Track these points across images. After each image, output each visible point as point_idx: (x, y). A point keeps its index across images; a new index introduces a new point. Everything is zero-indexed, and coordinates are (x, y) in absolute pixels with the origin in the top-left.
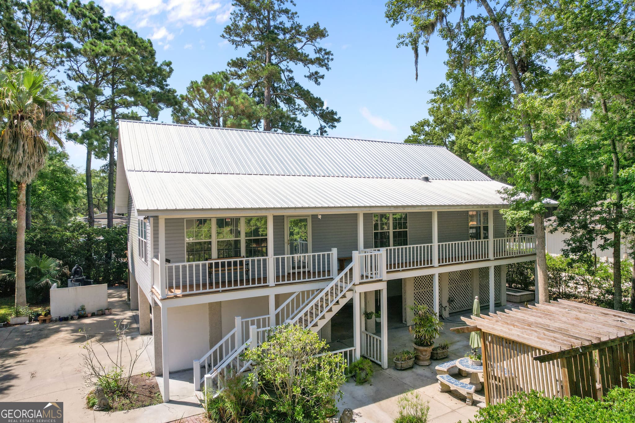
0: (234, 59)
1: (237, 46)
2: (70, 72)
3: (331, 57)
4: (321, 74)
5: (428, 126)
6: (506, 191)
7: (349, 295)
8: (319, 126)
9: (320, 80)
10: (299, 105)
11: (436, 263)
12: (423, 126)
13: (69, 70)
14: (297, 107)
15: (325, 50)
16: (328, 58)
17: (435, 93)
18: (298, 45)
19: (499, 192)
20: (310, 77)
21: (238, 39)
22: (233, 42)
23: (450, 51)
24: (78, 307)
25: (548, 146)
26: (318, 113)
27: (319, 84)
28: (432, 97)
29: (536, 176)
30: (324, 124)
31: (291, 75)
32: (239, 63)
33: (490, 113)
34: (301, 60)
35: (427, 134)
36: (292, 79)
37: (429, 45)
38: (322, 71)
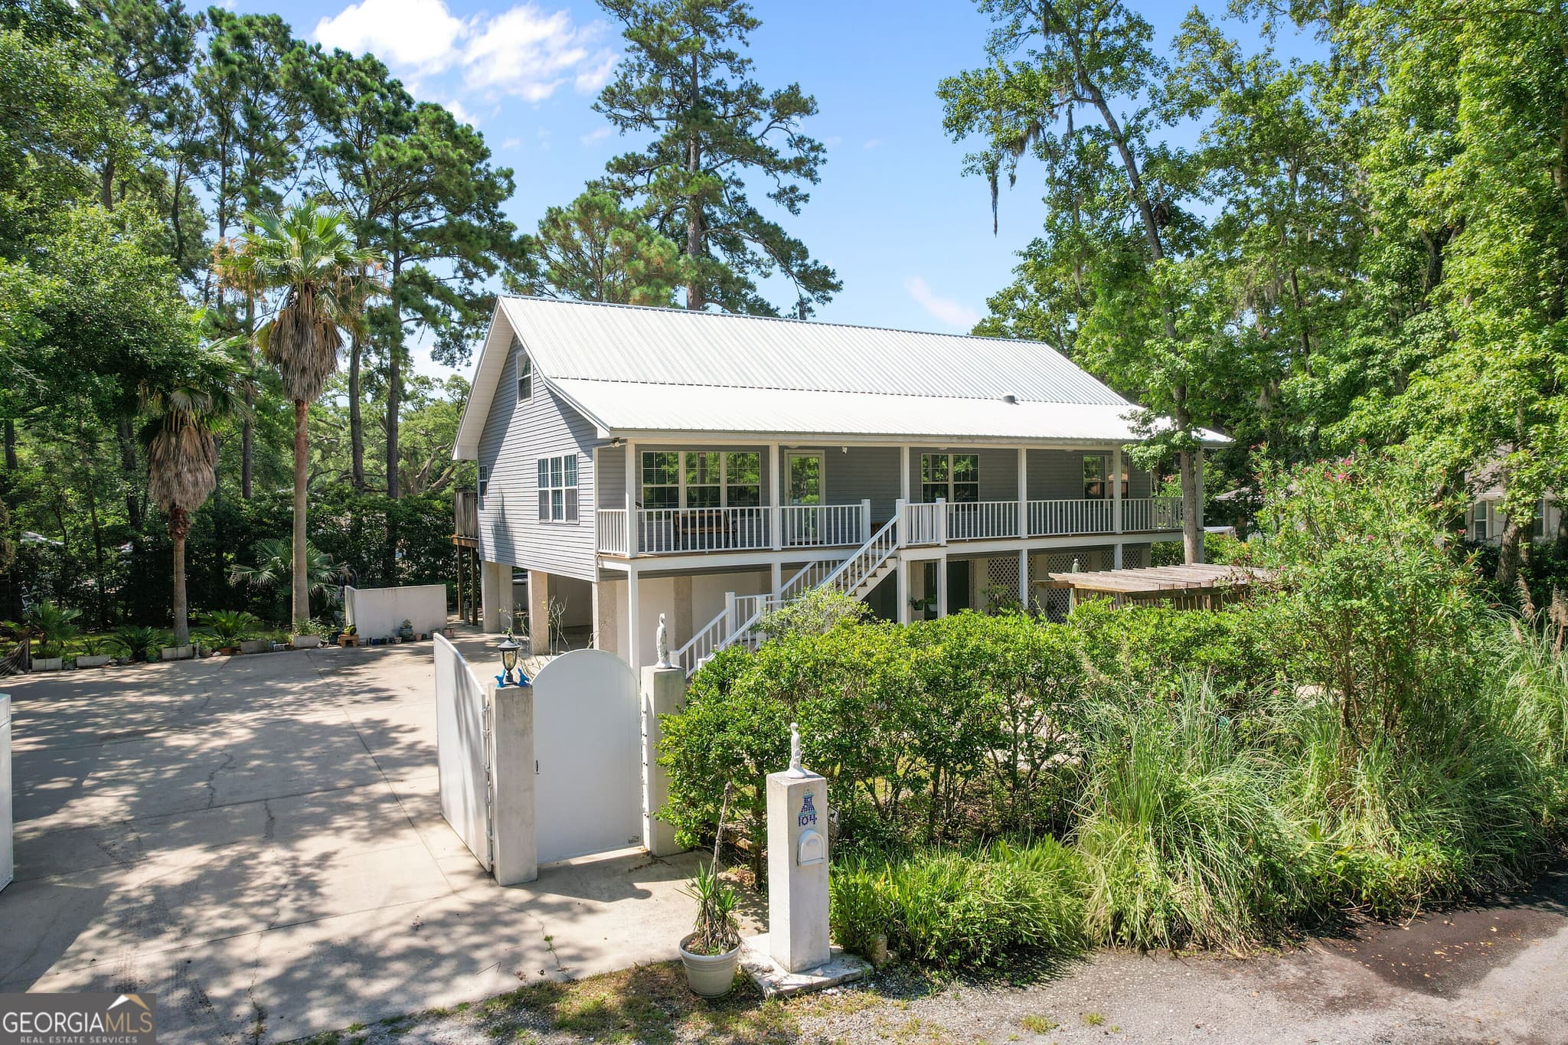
0: (621, 156)
1: (624, 126)
2: (309, 190)
3: (821, 156)
4: (802, 191)
5: (1024, 298)
6: (1134, 416)
7: (891, 565)
8: (798, 299)
9: (800, 205)
10: (753, 254)
11: (1023, 531)
12: (1012, 299)
13: (307, 184)
14: (749, 257)
15: (811, 141)
16: (816, 158)
17: (1025, 255)
18: (755, 130)
19: (1123, 418)
20: (778, 197)
21: (628, 113)
22: (616, 119)
23: (1052, 181)
24: (399, 624)
25: (1195, 344)
26: (795, 270)
27: (797, 212)
28: (1021, 261)
29: (1182, 391)
30: (806, 294)
31: (740, 192)
32: (629, 165)
33: (1110, 290)
34: (762, 162)
35: (1021, 316)
36: (741, 199)
37: (1017, 172)
38: (804, 185)
